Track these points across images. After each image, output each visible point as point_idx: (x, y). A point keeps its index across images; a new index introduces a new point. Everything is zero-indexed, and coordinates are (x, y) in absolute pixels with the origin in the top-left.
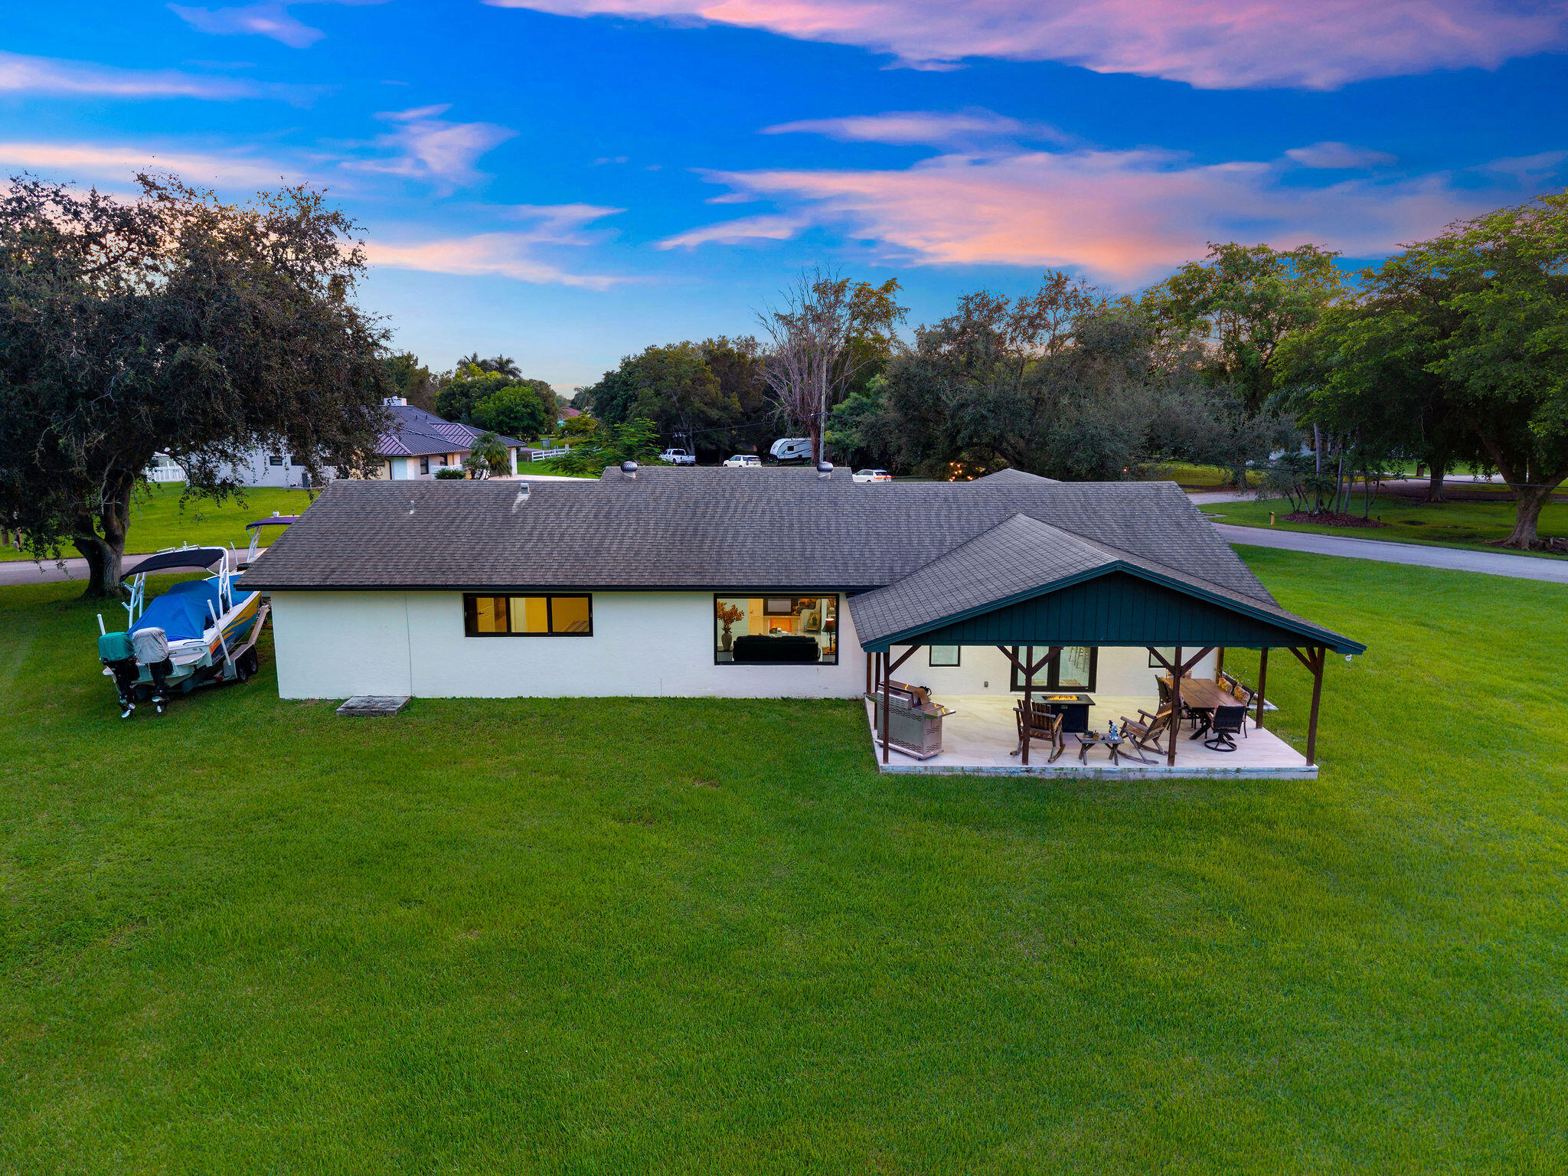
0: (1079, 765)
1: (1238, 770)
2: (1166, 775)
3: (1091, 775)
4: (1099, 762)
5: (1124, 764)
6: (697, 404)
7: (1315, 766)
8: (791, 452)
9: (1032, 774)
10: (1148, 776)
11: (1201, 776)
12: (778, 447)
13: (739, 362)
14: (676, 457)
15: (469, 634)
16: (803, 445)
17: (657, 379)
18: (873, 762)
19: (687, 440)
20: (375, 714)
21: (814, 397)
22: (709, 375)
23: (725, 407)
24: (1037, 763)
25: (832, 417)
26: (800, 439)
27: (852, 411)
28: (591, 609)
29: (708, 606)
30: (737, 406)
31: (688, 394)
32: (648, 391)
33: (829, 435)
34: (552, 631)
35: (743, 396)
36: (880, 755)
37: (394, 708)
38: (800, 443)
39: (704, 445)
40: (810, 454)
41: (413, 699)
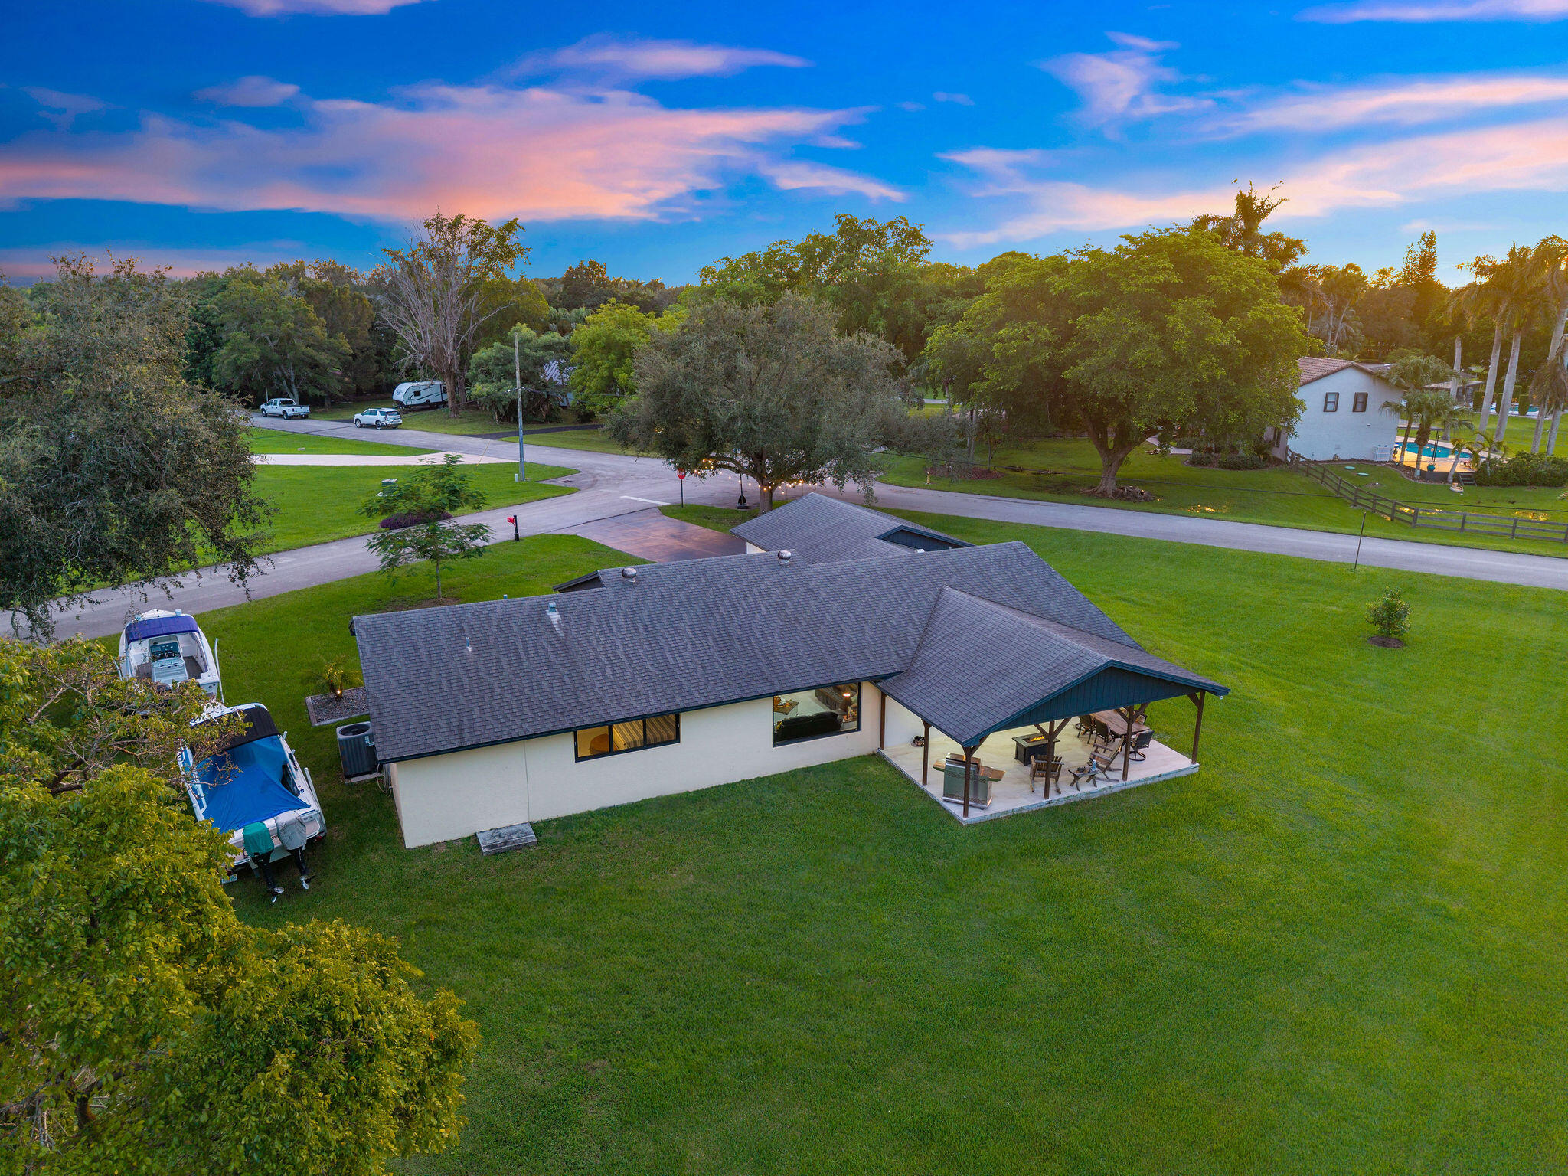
0: (1077, 792)
1: (1160, 776)
2: (1123, 788)
3: (1083, 797)
4: (1086, 788)
5: (1101, 785)
6: (301, 346)
7: (1197, 764)
8: (418, 397)
9: (1052, 805)
10: (1114, 790)
11: (1140, 784)
12: (402, 392)
13: (340, 298)
14: (286, 408)
15: (578, 759)
16: (431, 389)
17: (247, 320)
18: (951, 816)
19: (289, 386)
20: (520, 848)
21: (446, 342)
22: (312, 315)
23: (332, 349)
24: (1053, 796)
25: (472, 366)
26: (425, 383)
27: (498, 361)
28: (678, 721)
29: (768, 704)
30: (347, 348)
31: (289, 337)
32: (241, 336)
33: (478, 388)
34: (647, 744)
35: (350, 336)
36: (957, 810)
37: (532, 838)
38: (427, 387)
39: (312, 391)
40: (438, 399)
41: (533, 824)
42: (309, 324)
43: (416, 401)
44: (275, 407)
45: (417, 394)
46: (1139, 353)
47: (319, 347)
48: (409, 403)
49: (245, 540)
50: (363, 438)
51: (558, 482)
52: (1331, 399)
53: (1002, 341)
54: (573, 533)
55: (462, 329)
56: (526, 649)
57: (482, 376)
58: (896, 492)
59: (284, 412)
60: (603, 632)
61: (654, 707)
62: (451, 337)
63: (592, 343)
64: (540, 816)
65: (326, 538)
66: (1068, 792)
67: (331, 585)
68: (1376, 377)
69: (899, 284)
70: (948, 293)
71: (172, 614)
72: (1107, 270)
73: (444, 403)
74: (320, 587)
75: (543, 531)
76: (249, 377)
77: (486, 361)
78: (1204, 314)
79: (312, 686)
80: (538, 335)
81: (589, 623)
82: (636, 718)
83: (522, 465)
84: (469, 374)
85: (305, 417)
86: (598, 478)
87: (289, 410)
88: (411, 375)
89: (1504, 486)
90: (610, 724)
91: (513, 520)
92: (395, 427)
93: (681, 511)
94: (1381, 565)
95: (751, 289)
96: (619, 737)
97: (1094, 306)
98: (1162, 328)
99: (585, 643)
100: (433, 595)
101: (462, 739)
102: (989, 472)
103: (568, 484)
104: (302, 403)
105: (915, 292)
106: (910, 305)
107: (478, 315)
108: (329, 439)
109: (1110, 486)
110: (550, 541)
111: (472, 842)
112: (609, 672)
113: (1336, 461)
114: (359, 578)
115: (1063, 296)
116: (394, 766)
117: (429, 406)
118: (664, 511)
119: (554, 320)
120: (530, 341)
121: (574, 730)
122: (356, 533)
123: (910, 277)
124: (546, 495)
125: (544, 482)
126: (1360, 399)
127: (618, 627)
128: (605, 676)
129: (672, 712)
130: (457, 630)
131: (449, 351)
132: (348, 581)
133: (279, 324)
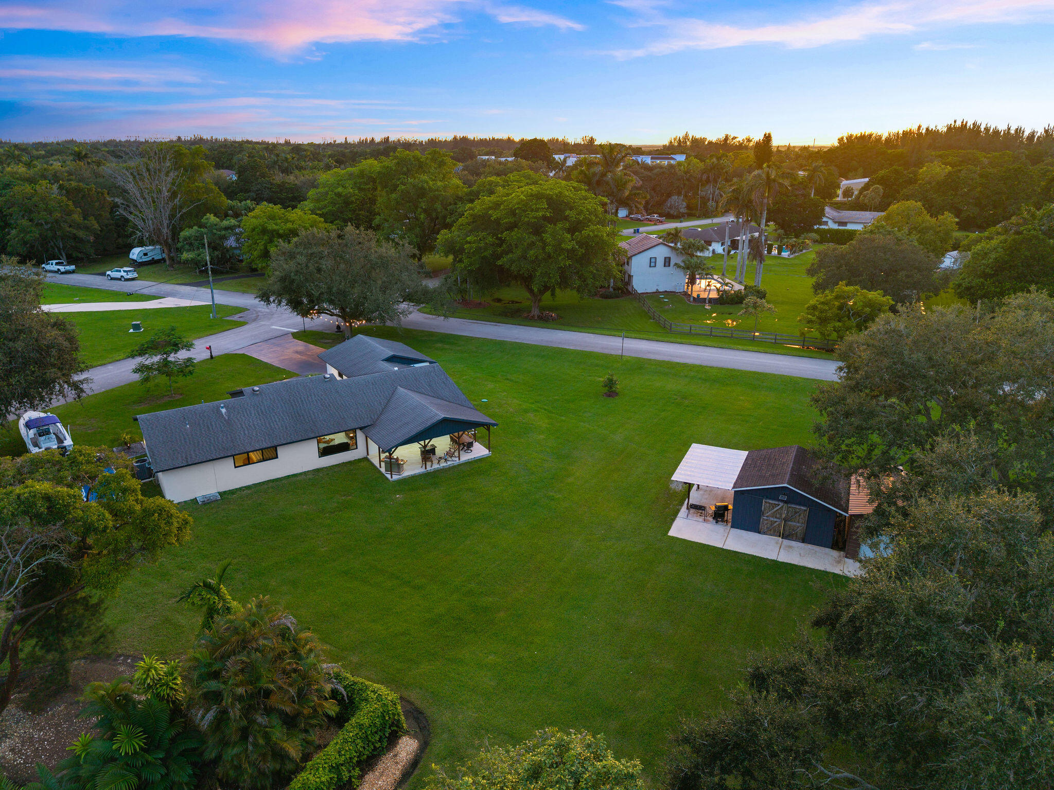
0: (439, 466)
1: (474, 458)
2: (459, 463)
3: (440, 468)
5: (449, 463)
6: (66, 227)
7: (491, 452)
8: (146, 257)
9: (428, 472)
10: (455, 464)
11: (467, 461)
12: (135, 254)
13: (89, 194)
14: (59, 267)
15: (235, 467)
16: (154, 251)
17: (28, 211)
18: (387, 478)
19: (59, 251)
20: (214, 501)
21: (162, 224)
22: (72, 207)
23: (87, 228)
24: (429, 468)
25: (181, 240)
26: (151, 247)
27: (196, 238)
28: (276, 451)
29: (315, 441)
30: (97, 226)
31: (57, 221)
32: (25, 222)
33: (185, 256)
34: (264, 460)
35: (98, 218)
36: (389, 476)
37: (219, 497)
38: (152, 250)
39: (75, 254)
40: (160, 257)
41: (220, 493)
42: (69, 213)
43: (145, 259)
44: (52, 266)
45: (145, 254)
46: (532, 252)
47: (79, 227)
48: (141, 261)
49: (80, 381)
50: (114, 288)
51: (235, 318)
52: (653, 260)
53: (470, 243)
54: (242, 352)
55: (172, 217)
56: (212, 425)
57: (187, 247)
58: (426, 318)
59: (58, 269)
60: (244, 416)
61: (265, 445)
62: (166, 222)
63: (253, 230)
64: (223, 489)
65: (104, 362)
66: (436, 466)
67: (112, 390)
68: (674, 249)
69: (431, 194)
70: (460, 199)
71: (46, 415)
72: (515, 209)
73: (164, 260)
74: (107, 392)
75: (226, 352)
76: (32, 247)
77: (189, 238)
78: (561, 232)
79: (116, 443)
80: (222, 220)
81: (238, 413)
82: (259, 450)
83: (214, 308)
84: (179, 245)
85: (73, 272)
86: (260, 314)
87: (62, 268)
88: (141, 244)
89: (732, 304)
90: (248, 453)
91: (209, 348)
92: (133, 279)
93: (303, 335)
94: (634, 355)
95: (349, 193)
96: (253, 456)
97: (511, 227)
98: (542, 240)
99: (236, 421)
100: (169, 393)
101: (187, 462)
102: (480, 304)
103: (241, 319)
104: (69, 264)
105: (441, 199)
106: (438, 206)
107: (181, 207)
108: (92, 290)
109: (536, 312)
110: (230, 358)
111: (195, 501)
112: (246, 432)
113: (658, 292)
114: (128, 385)
115: (497, 221)
116: (160, 474)
117: (153, 262)
118: (296, 336)
119: (231, 208)
120: (216, 225)
121: (233, 456)
122: (121, 357)
123: (437, 190)
124: (228, 328)
125: (228, 318)
126: (667, 260)
127: (251, 414)
128: (245, 434)
129: (272, 447)
130: (182, 419)
131: (165, 231)
132: (122, 387)
133: (51, 214)
